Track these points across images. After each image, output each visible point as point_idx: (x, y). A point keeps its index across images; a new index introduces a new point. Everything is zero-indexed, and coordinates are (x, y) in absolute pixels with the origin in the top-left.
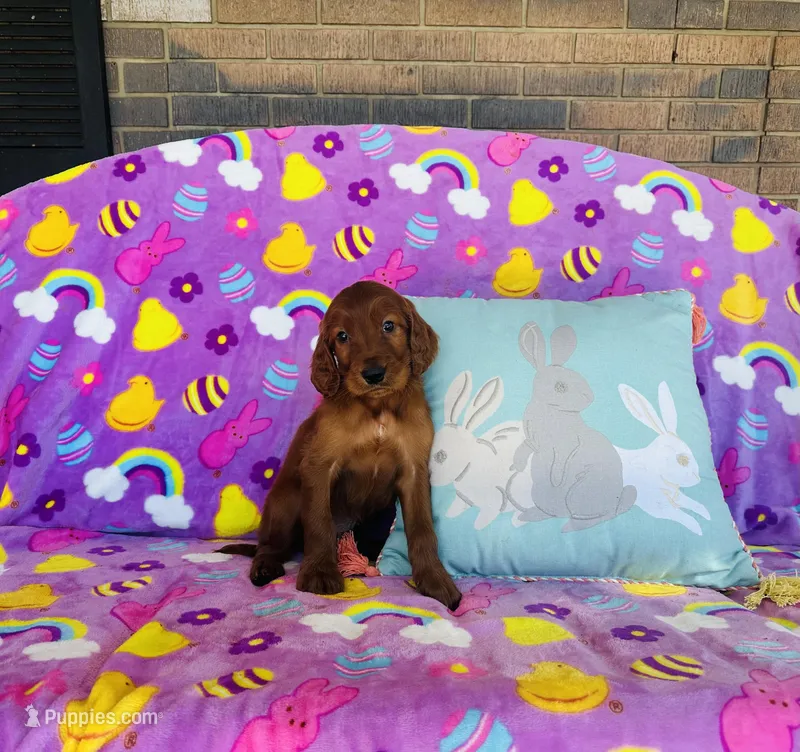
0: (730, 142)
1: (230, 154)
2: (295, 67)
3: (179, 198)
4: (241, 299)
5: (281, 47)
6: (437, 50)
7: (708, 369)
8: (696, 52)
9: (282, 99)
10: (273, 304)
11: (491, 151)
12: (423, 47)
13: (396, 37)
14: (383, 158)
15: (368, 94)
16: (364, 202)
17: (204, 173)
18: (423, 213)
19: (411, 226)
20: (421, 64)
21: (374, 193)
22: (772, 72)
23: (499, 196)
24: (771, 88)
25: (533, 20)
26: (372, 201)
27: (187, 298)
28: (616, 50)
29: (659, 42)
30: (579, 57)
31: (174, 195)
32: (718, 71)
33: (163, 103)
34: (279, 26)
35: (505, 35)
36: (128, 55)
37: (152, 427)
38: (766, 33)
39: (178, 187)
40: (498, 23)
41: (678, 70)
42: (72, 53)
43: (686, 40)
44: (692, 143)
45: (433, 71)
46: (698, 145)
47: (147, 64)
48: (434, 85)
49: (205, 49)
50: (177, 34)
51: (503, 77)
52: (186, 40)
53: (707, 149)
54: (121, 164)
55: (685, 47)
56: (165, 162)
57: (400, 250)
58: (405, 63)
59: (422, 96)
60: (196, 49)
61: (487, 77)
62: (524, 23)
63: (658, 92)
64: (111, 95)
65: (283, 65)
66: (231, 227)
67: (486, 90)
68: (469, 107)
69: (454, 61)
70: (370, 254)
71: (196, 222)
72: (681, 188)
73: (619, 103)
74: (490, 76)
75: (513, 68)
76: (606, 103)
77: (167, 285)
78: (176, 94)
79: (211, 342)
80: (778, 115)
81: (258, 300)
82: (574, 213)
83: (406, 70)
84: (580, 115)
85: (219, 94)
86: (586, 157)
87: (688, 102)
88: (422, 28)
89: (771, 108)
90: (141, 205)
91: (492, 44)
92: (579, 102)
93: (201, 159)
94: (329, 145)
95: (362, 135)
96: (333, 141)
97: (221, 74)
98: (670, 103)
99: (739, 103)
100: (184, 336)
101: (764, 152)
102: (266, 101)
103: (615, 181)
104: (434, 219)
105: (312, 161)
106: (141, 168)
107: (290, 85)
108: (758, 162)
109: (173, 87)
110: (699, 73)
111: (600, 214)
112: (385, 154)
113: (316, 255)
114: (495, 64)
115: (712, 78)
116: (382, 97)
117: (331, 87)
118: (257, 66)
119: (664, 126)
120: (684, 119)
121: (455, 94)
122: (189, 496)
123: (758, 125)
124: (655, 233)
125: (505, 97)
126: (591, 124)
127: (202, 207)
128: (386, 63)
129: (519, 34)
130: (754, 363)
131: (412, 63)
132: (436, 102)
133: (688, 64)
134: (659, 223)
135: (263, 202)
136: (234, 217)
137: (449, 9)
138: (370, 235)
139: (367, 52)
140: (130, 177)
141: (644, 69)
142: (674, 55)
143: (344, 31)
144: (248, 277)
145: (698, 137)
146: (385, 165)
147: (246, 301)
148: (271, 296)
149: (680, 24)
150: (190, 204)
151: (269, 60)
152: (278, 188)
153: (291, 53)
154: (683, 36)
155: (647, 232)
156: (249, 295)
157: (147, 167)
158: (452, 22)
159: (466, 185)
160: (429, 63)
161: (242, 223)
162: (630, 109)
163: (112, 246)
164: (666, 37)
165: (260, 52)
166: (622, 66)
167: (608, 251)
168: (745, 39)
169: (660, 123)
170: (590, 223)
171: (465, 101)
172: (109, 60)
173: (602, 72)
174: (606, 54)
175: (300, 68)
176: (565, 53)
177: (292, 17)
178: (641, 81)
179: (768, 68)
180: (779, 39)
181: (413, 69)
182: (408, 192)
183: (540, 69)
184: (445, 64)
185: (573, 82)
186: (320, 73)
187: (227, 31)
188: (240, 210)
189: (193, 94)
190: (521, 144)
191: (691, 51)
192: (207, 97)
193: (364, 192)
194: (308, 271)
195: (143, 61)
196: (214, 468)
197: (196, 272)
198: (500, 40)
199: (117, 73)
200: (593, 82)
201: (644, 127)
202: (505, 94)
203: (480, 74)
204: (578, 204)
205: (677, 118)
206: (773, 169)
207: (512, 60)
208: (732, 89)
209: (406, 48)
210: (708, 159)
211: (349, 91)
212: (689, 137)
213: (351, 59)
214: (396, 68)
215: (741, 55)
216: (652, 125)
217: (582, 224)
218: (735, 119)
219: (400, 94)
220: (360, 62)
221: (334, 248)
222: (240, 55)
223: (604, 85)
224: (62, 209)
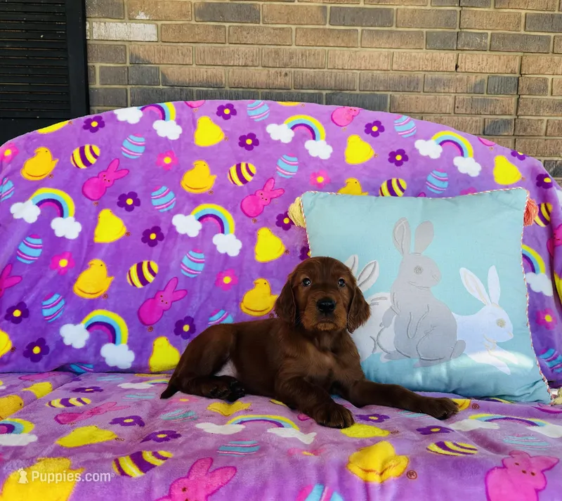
0: (495, 122)
1: (161, 117)
2: (212, 71)
3: (126, 144)
4: (166, 210)
5: (202, 57)
6: (303, 61)
8: (470, 65)
9: (203, 91)
10: (187, 213)
11: (334, 117)
12: (295, 59)
13: (277, 53)
14: (263, 120)
15: (258, 88)
16: (249, 148)
18: (289, 155)
19: (281, 163)
20: (293, 70)
21: (256, 142)
22: (520, 78)
23: (338, 145)
24: (520, 88)
25: (365, 43)
26: (255, 147)
27: (130, 208)
28: (419, 62)
29: (446, 59)
30: (395, 67)
31: (122, 142)
32: (485, 77)
33: (125, 91)
34: (202, 45)
35: (347, 52)
36: (103, 61)
37: (106, 295)
38: (515, 54)
39: (126, 137)
40: (342, 45)
41: (459, 76)
42: (66, 59)
43: (464, 57)
44: (470, 123)
45: (301, 74)
46: (474, 124)
47: (114, 67)
48: (301, 83)
49: (153, 58)
50: (134, 48)
51: (346, 78)
52: (141, 53)
53: (480, 127)
54: (88, 122)
55: (464, 61)
56: (118, 121)
57: (273, 178)
58: (282, 69)
59: (293, 90)
60: (147, 58)
61: (336, 79)
62: (359, 45)
63: (447, 90)
64: (91, 86)
65: (203, 69)
66: (160, 162)
67: (335, 86)
68: (324, 97)
69: (314, 68)
70: (253, 181)
71: (137, 159)
72: (459, 143)
73: (422, 96)
74: (338, 78)
75: (353, 73)
76: (413, 96)
77: (116, 199)
78: (133, 86)
79: (146, 238)
80: (526, 105)
81: (177, 211)
82: (388, 157)
83: (283, 74)
84: (396, 104)
85: (161, 87)
86: (396, 122)
87: (466, 96)
88: (294, 47)
89: (521, 101)
90: (100, 147)
91: (339, 57)
92: (396, 95)
93: (141, 119)
94: (227, 111)
95: (249, 106)
96: (230, 109)
97: (162, 74)
98: (455, 97)
99: (500, 97)
100: (127, 234)
101: (518, 128)
102: (191, 92)
103: (415, 137)
104: (295, 159)
105: (216, 122)
106: (101, 124)
107: (208, 82)
108: (514, 135)
109: (131, 82)
110: (473, 78)
111: (405, 158)
112: (263, 118)
113: (216, 181)
114: (341, 71)
115: (482, 82)
116: (268, 91)
117: (234, 84)
118: (185, 68)
119: (452, 111)
120: (464, 107)
121: (315, 89)
122: (131, 345)
123: (513, 111)
124: (442, 171)
125: (348, 92)
126: (403, 110)
127: (141, 149)
128: (271, 69)
129: (356, 51)
131: (287, 70)
132: (303, 94)
133: (466, 72)
134: (445, 164)
135: (182, 148)
136: (162, 156)
137: (311, 35)
138: (253, 169)
139: (258, 62)
140: (94, 130)
141: (437, 75)
142: (457, 67)
143: (243, 48)
144: (171, 195)
145: (474, 118)
146: (263, 125)
147: (169, 211)
148: (186, 208)
149: (459, 47)
150: (133, 147)
151: (194, 66)
152: (192, 138)
153: (208, 61)
154: (462, 55)
155: (437, 170)
156: (171, 207)
157: (106, 124)
158: (313, 43)
159: (316, 138)
160: (298, 69)
161: (167, 160)
162: (428, 100)
163: (81, 175)
164: (451, 55)
165: (188, 61)
166: (424, 73)
167: (410, 182)
168: (502, 57)
169: (449, 109)
170: (399, 164)
171: (321, 94)
172: (90, 64)
173: (411, 76)
174: (413, 65)
175: (214, 71)
176: (386, 65)
177: (210, 38)
178: (436, 82)
179: (518, 75)
180: (524, 58)
181: (288, 73)
182: (279, 142)
183: (370, 74)
184: (308, 70)
185: (391, 82)
186: (227, 74)
187: (168, 47)
188: (166, 152)
189: (145, 86)
190: (353, 113)
191: (467, 64)
192: (154, 89)
193: (249, 142)
194: (211, 192)
195: (112, 65)
196: (148, 325)
197: (136, 191)
198: (343, 55)
199: (95, 73)
200: (405, 82)
201: (439, 112)
202: (347, 90)
203: (331, 77)
204: (390, 151)
205: (460, 106)
206: (524, 140)
207: (352, 68)
208: (495, 88)
209: (283, 60)
210: (481, 133)
211: (246, 86)
212: (468, 118)
213: (247, 66)
214: (277, 72)
215: (500, 67)
216: (444, 110)
217: (393, 164)
218: (498, 108)
219: (279, 89)
220: (253, 68)
221: (229, 177)
222: (175, 62)
223: (412, 84)
224: (47, 150)
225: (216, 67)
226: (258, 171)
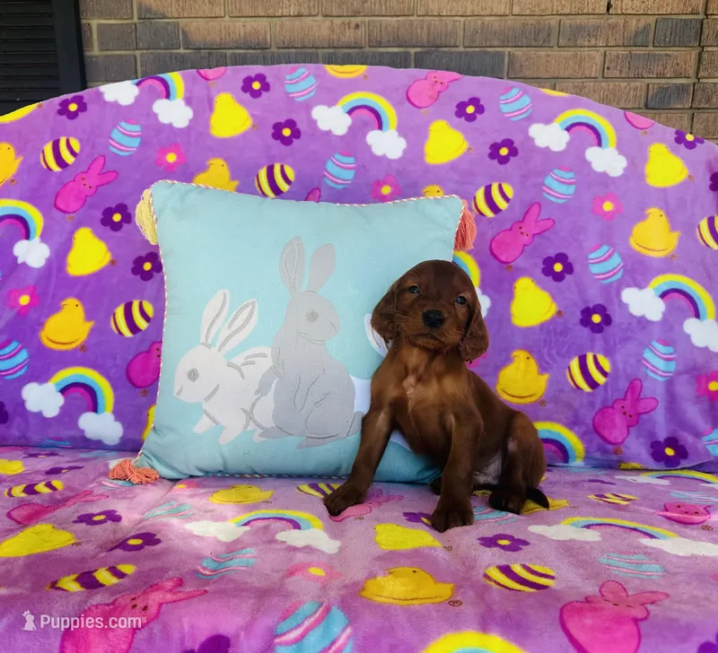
0: (663, 90)
1: (165, 94)
2: (251, 24)
3: (116, 135)
5: (238, 5)
6: (381, 5)
7: (616, 300)
8: (630, 3)
9: (239, 54)
11: (409, 95)
12: (369, 3)
14: (306, 100)
15: (317, 48)
16: (287, 141)
17: (140, 112)
18: (343, 154)
19: (330, 166)
20: (367, 19)
21: (296, 134)
22: (705, 21)
23: (415, 135)
24: (704, 37)
26: (294, 140)
27: (117, 226)
28: (552, 2)
30: (516, 10)
31: (111, 131)
32: (652, 20)
33: (133, 60)
36: (102, 16)
37: (83, 348)
39: (115, 125)
41: (613, 20)
42: (51, 15)
44: (627, 90)
45: (378, 24)
46: (632, 93)
47: (117, 24)
48: (379, 38)
49: (169, 10)
51: (444, 30)
52: (153, 2)
53: (640, 96)
54: (65, 104)
56: (105, 102)
57: (318, 189)
58: (352, 19)
59: (367, 49)
60: (161, 10)
61: (429, 31)
63: (593, 42)
64: (87, 54)
65: (239, 23)
66: (161, 161)
67: (429, 41)
68: (412, 58)
69: (398, 16)
70: (290, 191)
71: (130, 156)
72: (597, 127)
73: (555, 52)
74: (432, 29)
75: (454, 21)
76: (542, 53)
77: (99, 215)
78: (144, 51)
79: (137, 268)
80: (711, 62)
82: (489, 151)
83: (353, 25)
84: (518, 65)
85: (182, 51)
86: (502, 98)
87: (622, 52)
89: (705, 56)
90: (81, 141)
92: (516, 53)
93: (137, 99)
94: (256, 86)
95: (288, 77)
96: (260, 82)
97: (183, 32)
98: (605, 52)
99: (673, 51)
100: (113, 262)
101: (697, 98)
102: (224, 56)
103: (531, 120)
104: (351, 160)
106: (82, 107)
107: (246, 41)
108: (691, 108)
109: (141, 45)
110: (633, 22)
111: (514, 152)
114: (436, 18)
115: (647, 27)
116: (331, 50)
117: (284, 42)
118: (215, 23)
119: (599, 75)
120: (618, 68)
121: (399, 47)
122: (118, 414)
123: (692, 72)
124: (568, 170)
125: (446, 49)
126: (528, 73)
127: (136, 143)
128: (336, 20)
130: (664, 295)
131: (359, 19)
132: (381, 54)
133: (623, 14)
134: (573, 159)
135: (193, 140)
136: (164, 152)
138: (290, 174)
139: (316, 10)
140: (73, 116)
141: (579, 20)
142: (609, 6)
145: (632, 84)
146: (308, 107)
150: (125, 139)
151: (227, 18)
152: (207, 126)
153: (247, 10)
155: (560, 168)
157: (89, 106)
159: (384, 127)
160: (374, 18)
161: (171, 158)
162: (565, 58)
163: (53, 180)
165: (219, 11)
166: (559, 17)
167: (520, 186)
169: (595, 71)
170: (503, 160)
171: (408, 53)
172: (83, 22)
173: (539, 24)
174: (543, 7)
175: (255, 25)
176: (503, 7)
178: (577, 31)
179: (701, 16)
181: (360, 23)
182: (329, 133)
183: (480, 22)
184: (389, 18)
185: (510, 33)
186: (273, 29)
188: (170, 146)
189: (159, 51)
190: (438, 87)
191: (625, 2)
192: (171, 54)
193: (287, 132)
195: (113, 22)
196: (141, 387)
197: (126, 202)
199: (91, 32)
200: (530, 33)
201: (579, 76)
202: (446, 47)
203: (422, 28)
204: (492, 142)
205: (612, 66)
206: (706, 115)
207: (453, 14)
208: (665, 37)
209: (352, 4)
210: (642, 106)
211: (300, 45)
212: (623, 84)
213: (302, 16)
214: (343, 23)
215: (675, 5)
216: (587, 73)
217: (495, 162)
218: (668, 67)
219: (347, 48)
220: (310, 18)
221: (256, 184)
222: (200, 14)
223: (541, 36)
224: (10, 146)
225: (257, 19)
226: (297, 176)
